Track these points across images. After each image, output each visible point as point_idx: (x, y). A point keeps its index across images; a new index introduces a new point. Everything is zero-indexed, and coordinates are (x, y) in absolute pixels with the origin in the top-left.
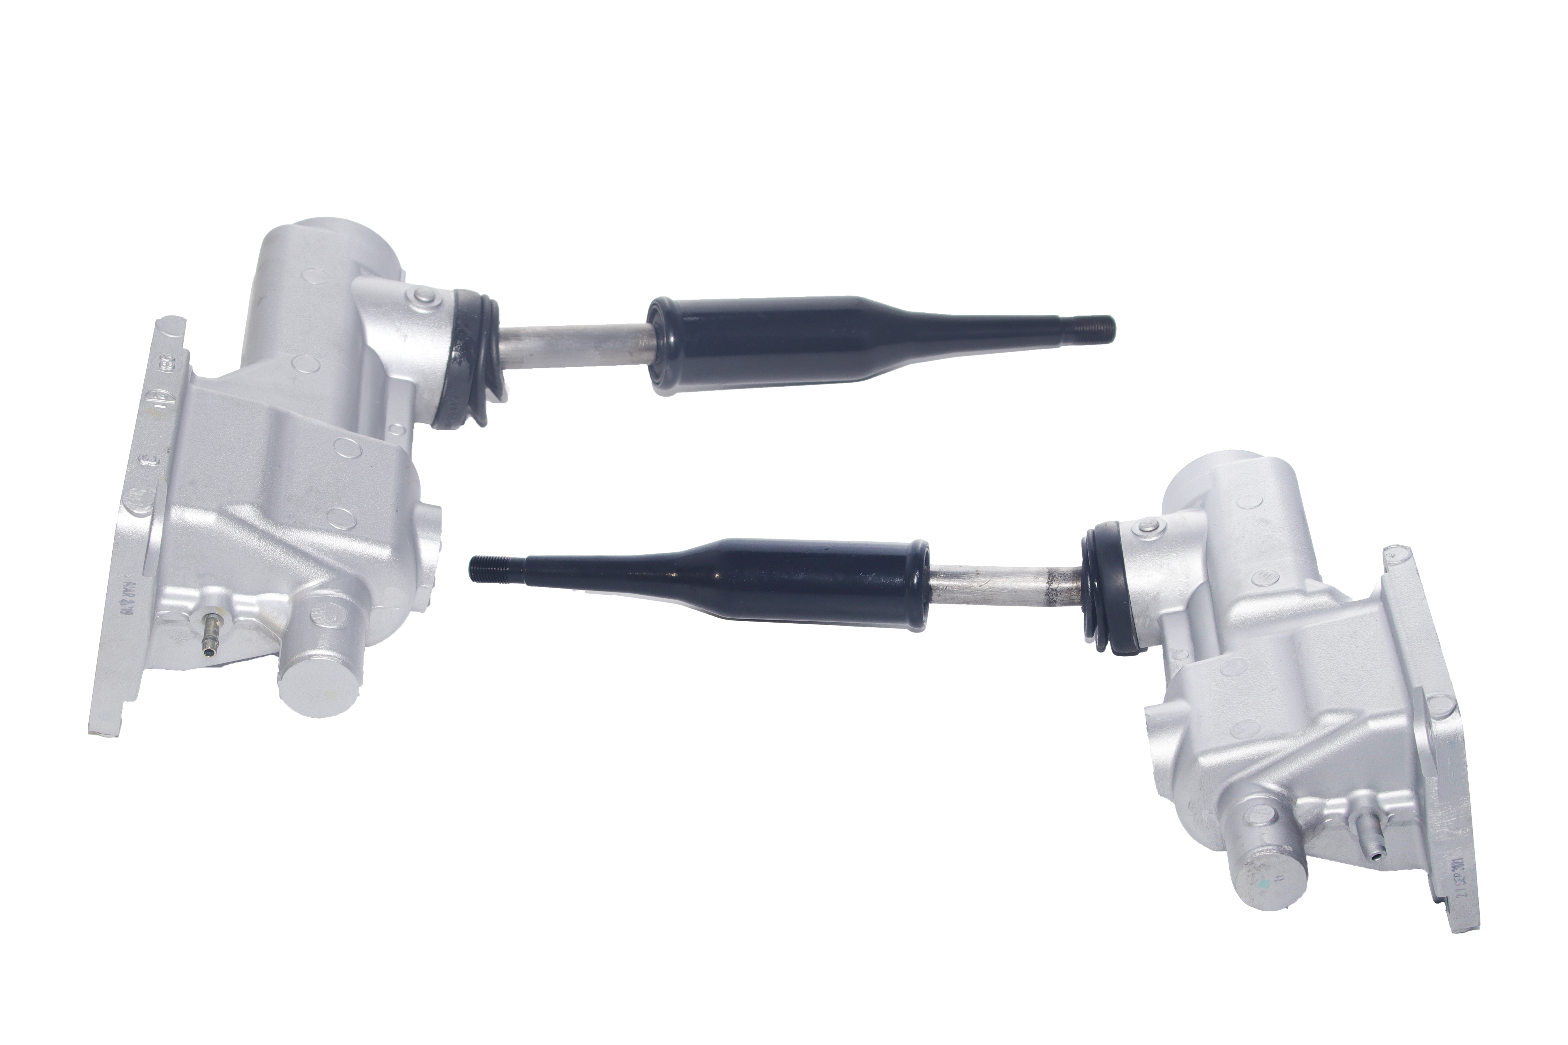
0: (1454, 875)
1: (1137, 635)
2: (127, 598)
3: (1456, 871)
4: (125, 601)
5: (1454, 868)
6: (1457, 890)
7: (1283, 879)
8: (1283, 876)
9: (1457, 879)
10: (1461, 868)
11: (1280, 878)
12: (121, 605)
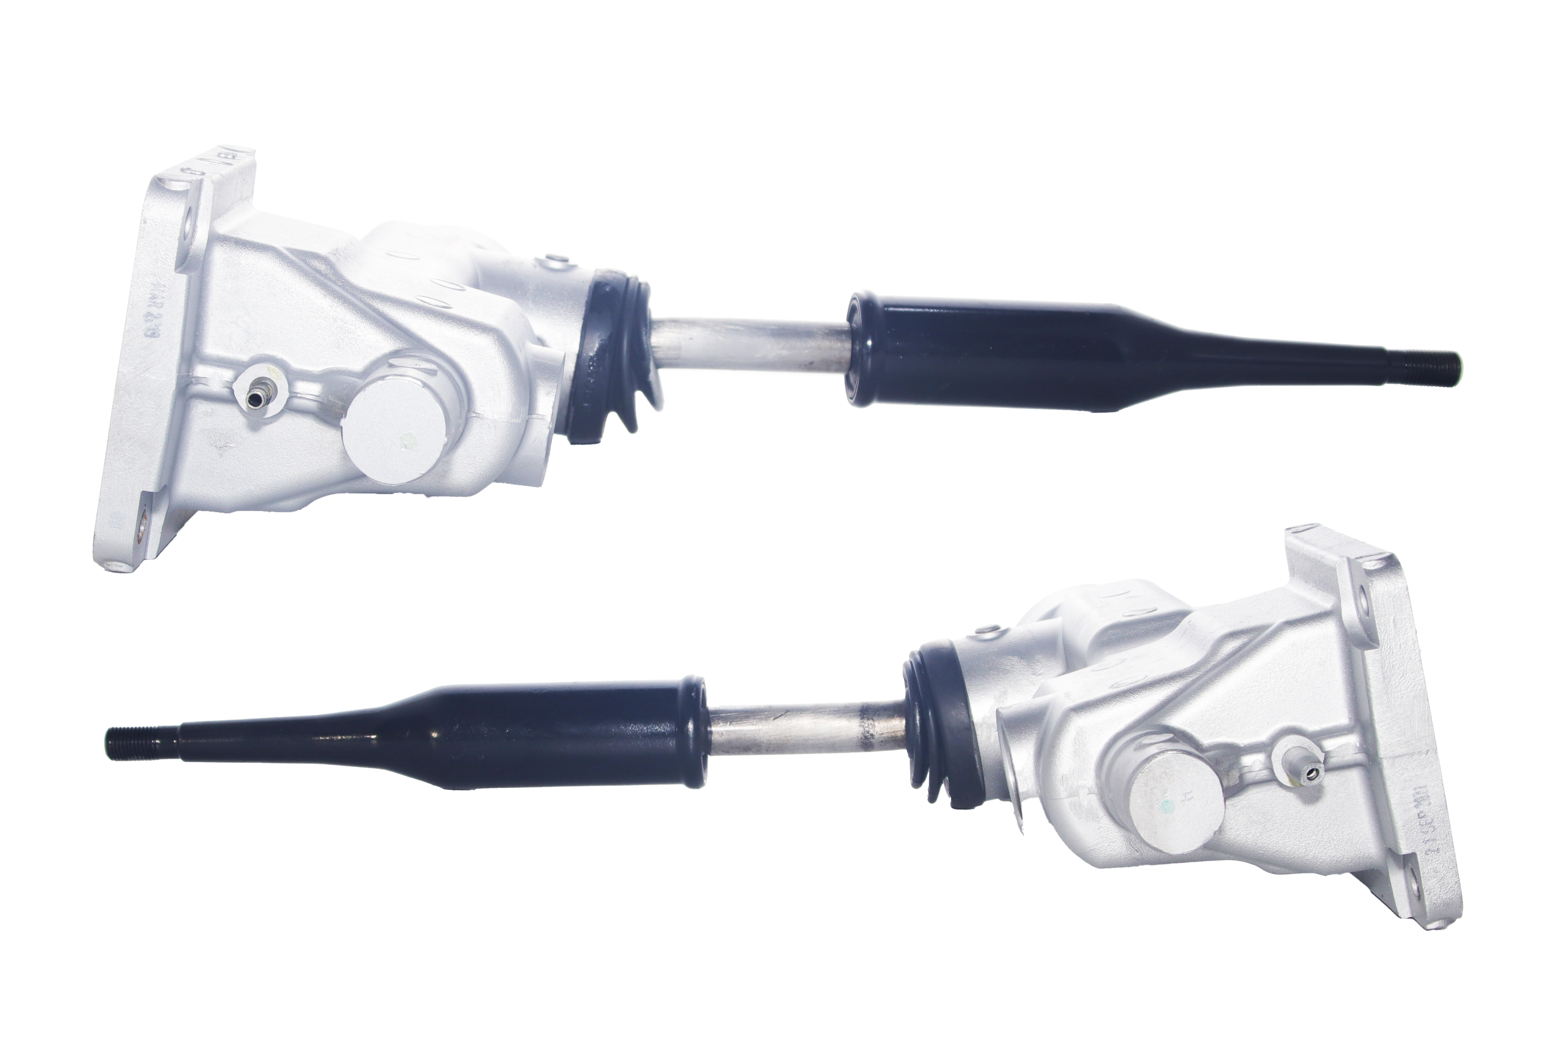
0: (1418, 814)
1: (981, 755)
2: (154, 310)
3: (1421, 808)
4: (152, 315)
5: (1418, 802)
6: (1426, 842)
7: (1193, 797)
8: (1191, 792)
9: (1423, 821)
10: (1427, 802)
11: (1188, 796)
12: (146, 321)
